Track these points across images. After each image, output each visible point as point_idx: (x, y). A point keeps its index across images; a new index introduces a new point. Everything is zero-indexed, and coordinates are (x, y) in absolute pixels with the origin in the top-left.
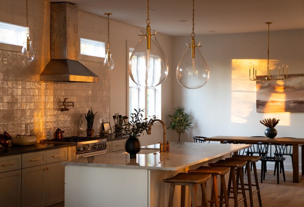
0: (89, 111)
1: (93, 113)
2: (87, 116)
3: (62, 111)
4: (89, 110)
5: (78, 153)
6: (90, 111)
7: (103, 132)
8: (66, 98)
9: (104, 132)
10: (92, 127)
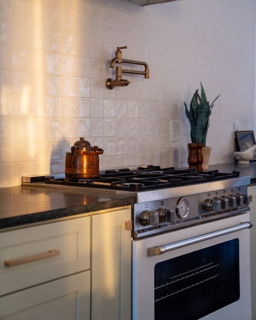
0: (196, 94)
1: (205, 100)
2: (189, 109)
3: (110, 87)
4: (197, 91)
5: (139, 235)
6: (200, 93)
7: (237, 155)
8: (122, 48)
9: (240, 156)
10: (204, 141)
